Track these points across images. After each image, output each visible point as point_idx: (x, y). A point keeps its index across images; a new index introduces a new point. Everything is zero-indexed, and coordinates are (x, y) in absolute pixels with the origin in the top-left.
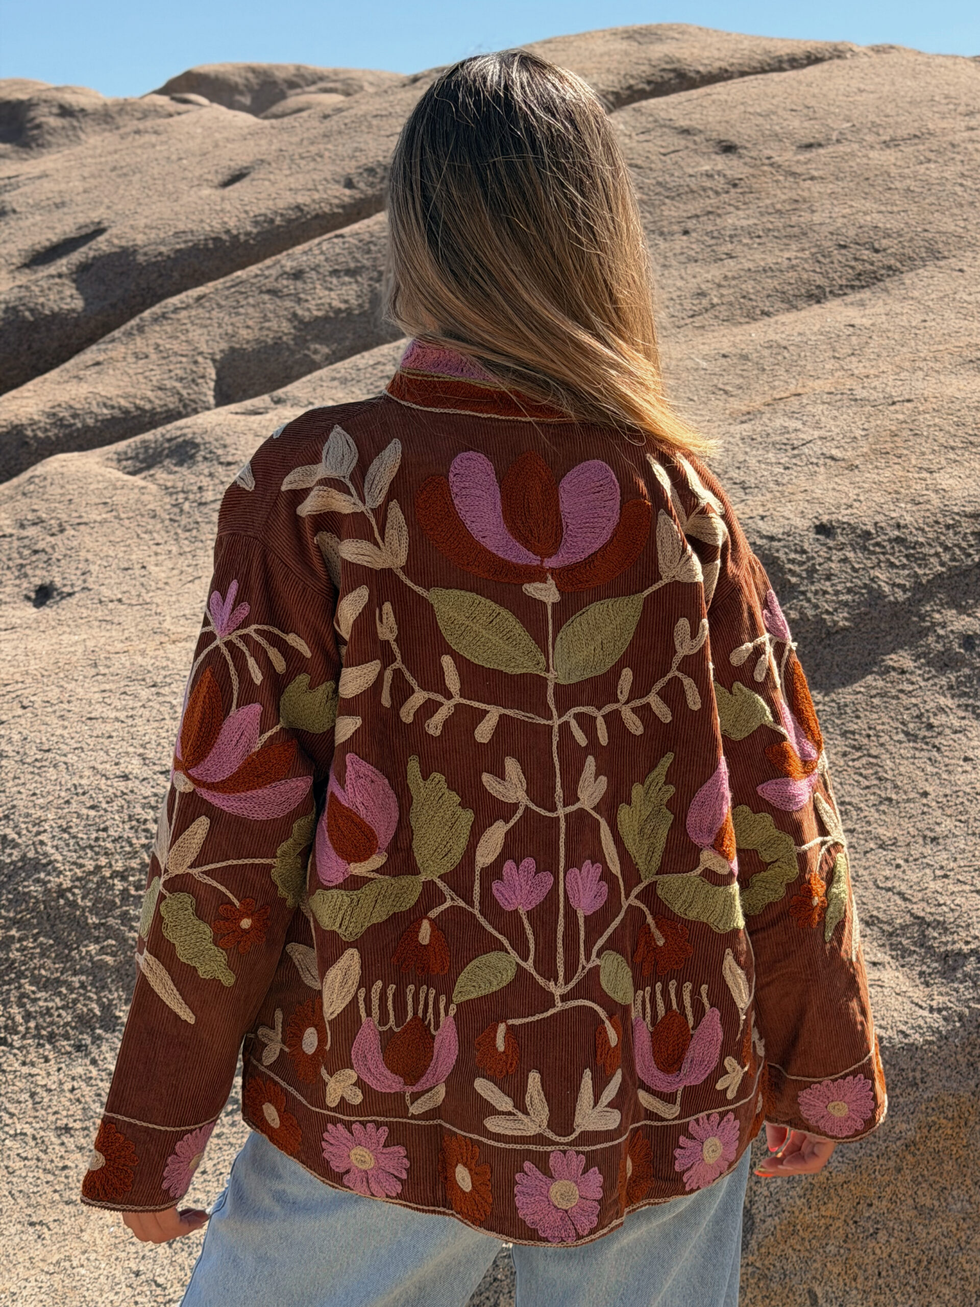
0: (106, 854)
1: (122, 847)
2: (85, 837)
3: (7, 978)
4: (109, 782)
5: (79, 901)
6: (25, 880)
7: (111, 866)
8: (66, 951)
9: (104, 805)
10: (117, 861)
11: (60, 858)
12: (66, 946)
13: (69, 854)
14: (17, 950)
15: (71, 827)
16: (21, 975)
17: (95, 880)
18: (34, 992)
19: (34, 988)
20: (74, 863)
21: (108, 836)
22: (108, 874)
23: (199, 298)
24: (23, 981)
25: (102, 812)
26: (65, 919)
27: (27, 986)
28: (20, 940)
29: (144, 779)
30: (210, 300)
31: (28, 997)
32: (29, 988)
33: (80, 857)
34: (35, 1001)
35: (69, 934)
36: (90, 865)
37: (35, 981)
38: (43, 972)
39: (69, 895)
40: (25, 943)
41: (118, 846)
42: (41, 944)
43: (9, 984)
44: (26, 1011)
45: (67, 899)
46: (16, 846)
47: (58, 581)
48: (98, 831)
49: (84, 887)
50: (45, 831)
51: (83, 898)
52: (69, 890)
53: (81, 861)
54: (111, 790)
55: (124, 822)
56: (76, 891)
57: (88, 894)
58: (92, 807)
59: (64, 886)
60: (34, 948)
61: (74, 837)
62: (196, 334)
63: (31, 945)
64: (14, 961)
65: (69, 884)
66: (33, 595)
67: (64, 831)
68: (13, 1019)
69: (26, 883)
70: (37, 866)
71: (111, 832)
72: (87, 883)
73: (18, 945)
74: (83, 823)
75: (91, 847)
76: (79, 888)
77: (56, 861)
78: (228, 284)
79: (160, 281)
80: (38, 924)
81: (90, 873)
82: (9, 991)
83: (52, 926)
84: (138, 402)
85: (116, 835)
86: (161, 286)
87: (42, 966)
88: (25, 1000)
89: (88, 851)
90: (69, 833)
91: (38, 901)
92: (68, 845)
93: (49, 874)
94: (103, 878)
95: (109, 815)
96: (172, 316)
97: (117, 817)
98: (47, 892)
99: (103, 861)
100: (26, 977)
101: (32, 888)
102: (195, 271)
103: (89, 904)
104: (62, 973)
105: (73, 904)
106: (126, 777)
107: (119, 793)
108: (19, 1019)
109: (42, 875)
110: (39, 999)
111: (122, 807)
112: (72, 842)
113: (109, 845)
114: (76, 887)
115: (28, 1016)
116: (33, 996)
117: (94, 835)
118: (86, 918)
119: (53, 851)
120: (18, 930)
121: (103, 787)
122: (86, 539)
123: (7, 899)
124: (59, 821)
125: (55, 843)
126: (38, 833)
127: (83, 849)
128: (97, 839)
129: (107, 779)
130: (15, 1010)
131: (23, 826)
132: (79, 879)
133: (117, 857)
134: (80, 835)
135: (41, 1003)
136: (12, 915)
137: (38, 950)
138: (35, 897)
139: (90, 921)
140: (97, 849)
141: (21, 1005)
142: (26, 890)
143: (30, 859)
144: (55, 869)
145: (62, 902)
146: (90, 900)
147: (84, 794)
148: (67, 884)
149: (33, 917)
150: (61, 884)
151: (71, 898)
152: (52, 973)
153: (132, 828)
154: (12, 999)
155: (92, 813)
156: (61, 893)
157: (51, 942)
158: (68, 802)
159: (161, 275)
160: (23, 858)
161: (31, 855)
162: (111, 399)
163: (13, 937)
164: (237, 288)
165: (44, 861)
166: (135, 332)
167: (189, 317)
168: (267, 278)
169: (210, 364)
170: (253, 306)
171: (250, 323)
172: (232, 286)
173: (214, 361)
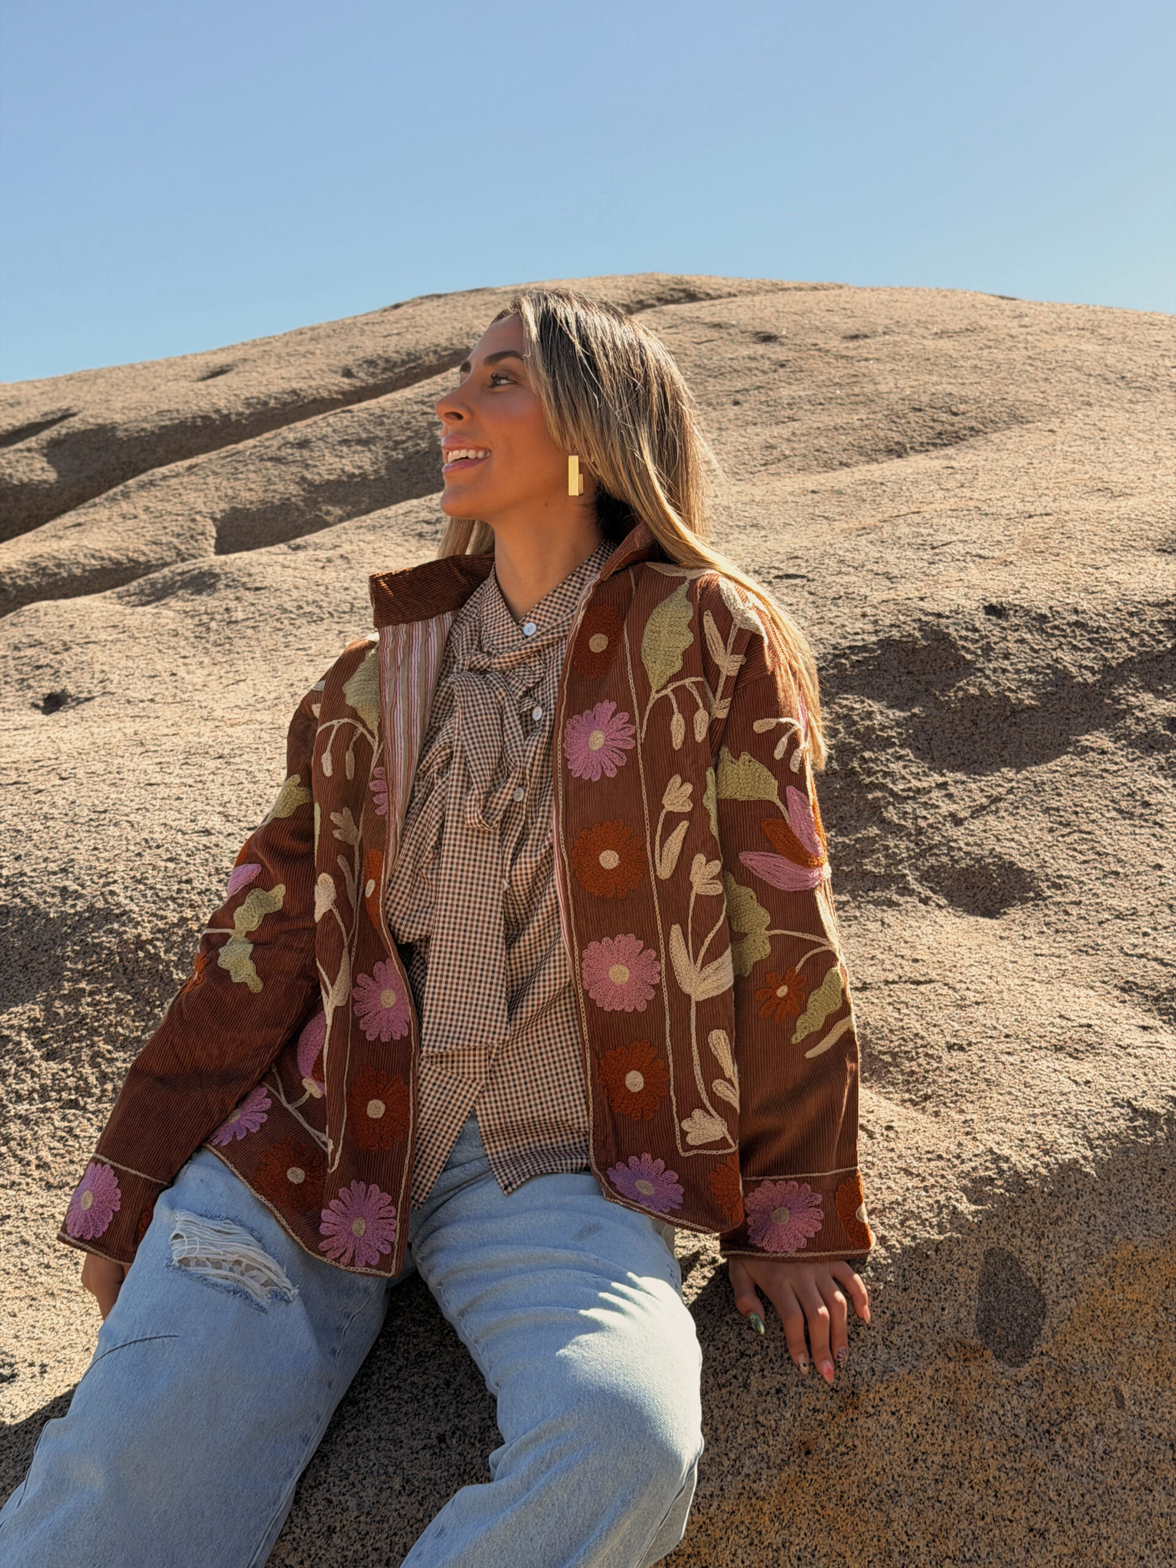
0: (191, 906)
1: (210, 900)
2: (165, 888)
3: (76, 1035)
4: (187, 837)
5: (162, 954)
6: (93, 931)
7: (198, 919)
8: (148, 1009)
9: (184, 858)
10: (205, 914)
11: (136, 909)
12: (148, 1003)
13: (147, 905)
14: (88, 1005)
15: (147, 878)
16: (94, 1031)
17: (180, 933)
18: (109, 1052)
19: (110, 1047)
20: (154, 915)
21: (193, 889)
22: (195, 928)
23: (191, 468)
24: (96, 1039)
25: (183, 865)
26: (145, 973)
27: (101, 1044)
28: (91, 994)
29: (229, 835)
30: (204, 469)
31: (103, 1057)
32: (104, 1047)
33: (160, 909)
34: (111, 1061)
35: (151, 990)
36: (174, 918)
37: (111, 1039)
38: (120, 1030)
39: (150, 947)
40: (97, 998)
41: (206, 899)
42: (117, 999)
43: (79, 1041)
44: (101, 1071)
45: (147, 952)
46: (80, 897)
47: (71, 689)
48: (180, 882)
49: (167, 940)
50: (115, 882)
51: (166, 952)
52: (150, 942)
53: (161, 912)
54: (191, 844)
55: (210, 875)
56: (158, 944)
57: (172, 947)
58: (170, 860)
59: (144, 938)
60: (109, 1003)
61: (151, 888)
62: (191, 497)
63: (104, 999)
64: (85, 1016)
65: (150, 936)
66: (41, 704)
67: (139, 882)
68: (86, 1080)
69: (96, 934)
70: (108, 916)
71: (196, 884)
72: (170, 935)
73: (89, 1000)
74: (161, 875)
75: (173, 899)
76: (162, 941)
77: (131, 911)
78: (224, 455)
79: (142, 456)
80: (113, 977)
81: (174, 925)
82: (79, 1049)
83: (130, 980)
84: (130, 554)
85: (203, 887)
86: (144, 460)
87: (120, 1024)
88: (99, 1060)
89: (169, 902)
90: (145, 884)
91: (111, 953)
92: (144, 896)
93: (124, 925)
94: (190, 931)
95: (192, 868)
96: (162, 483)
97: (201, 869)
98: (123, 943)
99: (188, 913)
100: (100, 1035)
101: (104, 939)
102: (182, 447)
103: (174, 958)
104: (143, 1032)
105: (155, 958)
106: (207, 832)
107: (201, 847)
108: (92, 1080)
109: (116, 926)
110: (117, 1059)
111: (207, 860)
112: (149, 893)
113: (195, 898)
114: (158, 939)
115: (103, 1078)
116: (108, 1056)
117: (175, 887)
118: (171, 973)
119: (127, 901)
120: (89, 982)
121: (181, 841)
122: (100, 656)
123: (73, 951)
124: (132, 873)
125: (129, 894)
126: (107, 884)
127: (164, 900)
128: (179, 891)
129: (184, 833)
130: (87, 1070)
131: (86, 878)
132: (159, 931)
133: (205, 910)
134: (158, 886)
135: (119, 1064)
136: (80, 966)
137: (114, 1006)
138: (109, 949)
139: (175, 976)
140: (180, 901)
141: (94, 1065)
142: (96, 941)
143: (99, 909)
144: (131, 920)
145: (141, 954)
146: (175, 954)
147: (158, 847)
148: (147, 935)
149: (106, 970)
150: (140, 935)
151: (152, 951)
152: (132, 1032)
153: (220, 881)
154: (84, 1058)
155: (171, 865)
156: (140, 944)
157: (129, 997)
158: (139, 855)
159: (143, 450)
160: (91, 908)
161: (100, 904)
162: (99, 551)
163: (83, 990)
164: (234, 458)
165: (117, 911)
166: (119, 497)
167: (181, 483)
168: (267, 448)
169: (210, 522)
170: (255, 472)
171: (253, 486)
172: (227, 457)
173: (214, 519)
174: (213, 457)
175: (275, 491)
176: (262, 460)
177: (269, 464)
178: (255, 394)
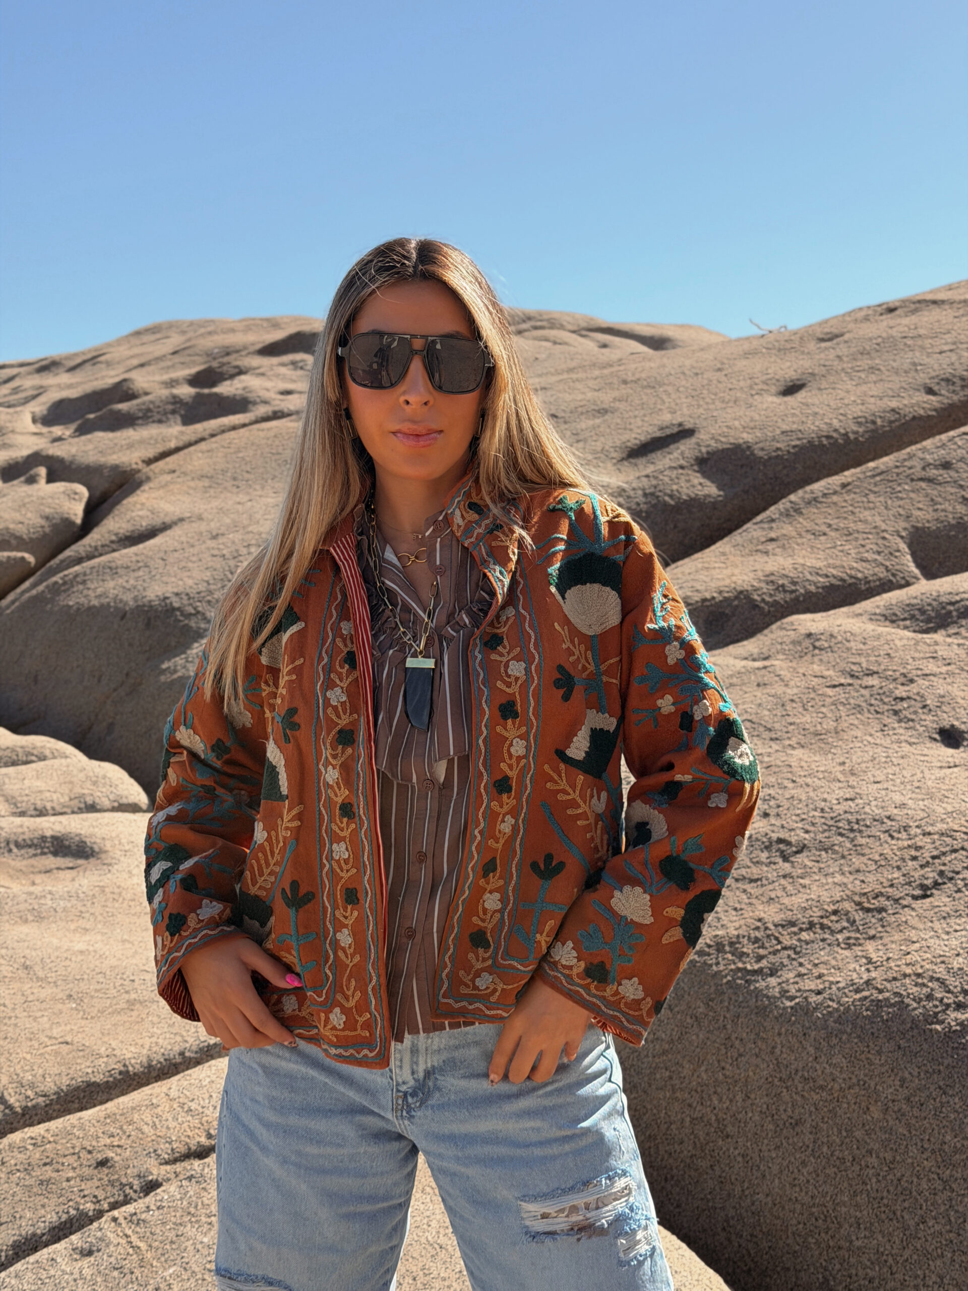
23: (844, 486)
30: (858, 487)
78: (869, 474)
79: (785, 472)
86: (787, 475)
96: (827, 501)
159: (785, 467)
164: (882, 477)
166: (792, 513)
167: (845, 501)
168: (910, 468)
169: (899, 540)
170: (913, 491)
171: (921, 506)
172: (874, 476)
173: (902, 537)
174: (861, 476)
175: (944, 510)
176: (912, 480)
177: (923, 485)
178: (860, 414)
